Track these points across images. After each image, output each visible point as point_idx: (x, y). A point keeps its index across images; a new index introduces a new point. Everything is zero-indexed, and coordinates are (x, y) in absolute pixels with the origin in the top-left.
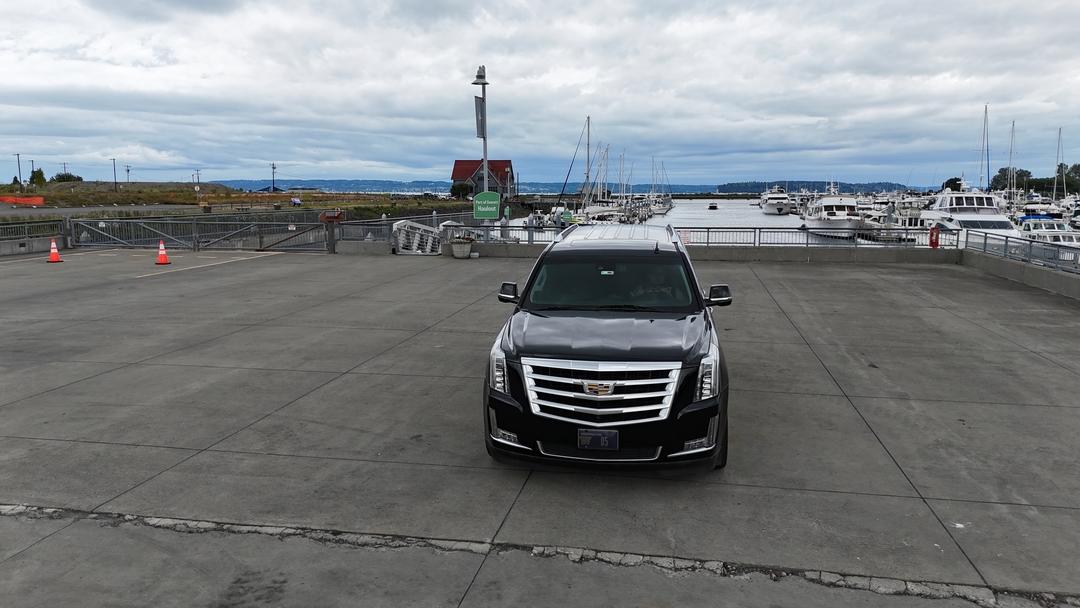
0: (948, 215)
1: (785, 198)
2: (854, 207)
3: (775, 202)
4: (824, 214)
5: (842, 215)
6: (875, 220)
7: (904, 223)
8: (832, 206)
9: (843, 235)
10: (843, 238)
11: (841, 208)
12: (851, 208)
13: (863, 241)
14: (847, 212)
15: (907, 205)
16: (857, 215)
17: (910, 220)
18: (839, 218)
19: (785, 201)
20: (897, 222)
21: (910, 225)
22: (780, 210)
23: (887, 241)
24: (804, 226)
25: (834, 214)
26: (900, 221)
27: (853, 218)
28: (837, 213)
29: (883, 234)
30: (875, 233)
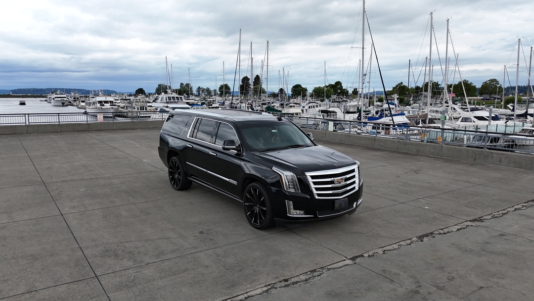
0: (166, 105)
1: (65, 97)
2: (112, 102)
3: (60, 99)
4: (98, 105)
5: (107, 106)
6: (122, 108)
7: (138, 109)
8: (102, 101)
9: (110, 116)
10: (110, 117)
11: (106, 102)
12: (111, 102)
13: (120, 119)
14: (110, 104)
15: (138, 100)
16: (115, 106)
17: (141, 107)
18: (107, 107)
19: (65, 99)
20: (135, 109)
21: (141, 110)
22: (63, 104)
23: (132, 118)
24: (86, 112)
25: (103, 105)
26: (136, 108)
27: (114, 107)
28: (105, 104)
29: (130, 114)
30: (125, 114)
